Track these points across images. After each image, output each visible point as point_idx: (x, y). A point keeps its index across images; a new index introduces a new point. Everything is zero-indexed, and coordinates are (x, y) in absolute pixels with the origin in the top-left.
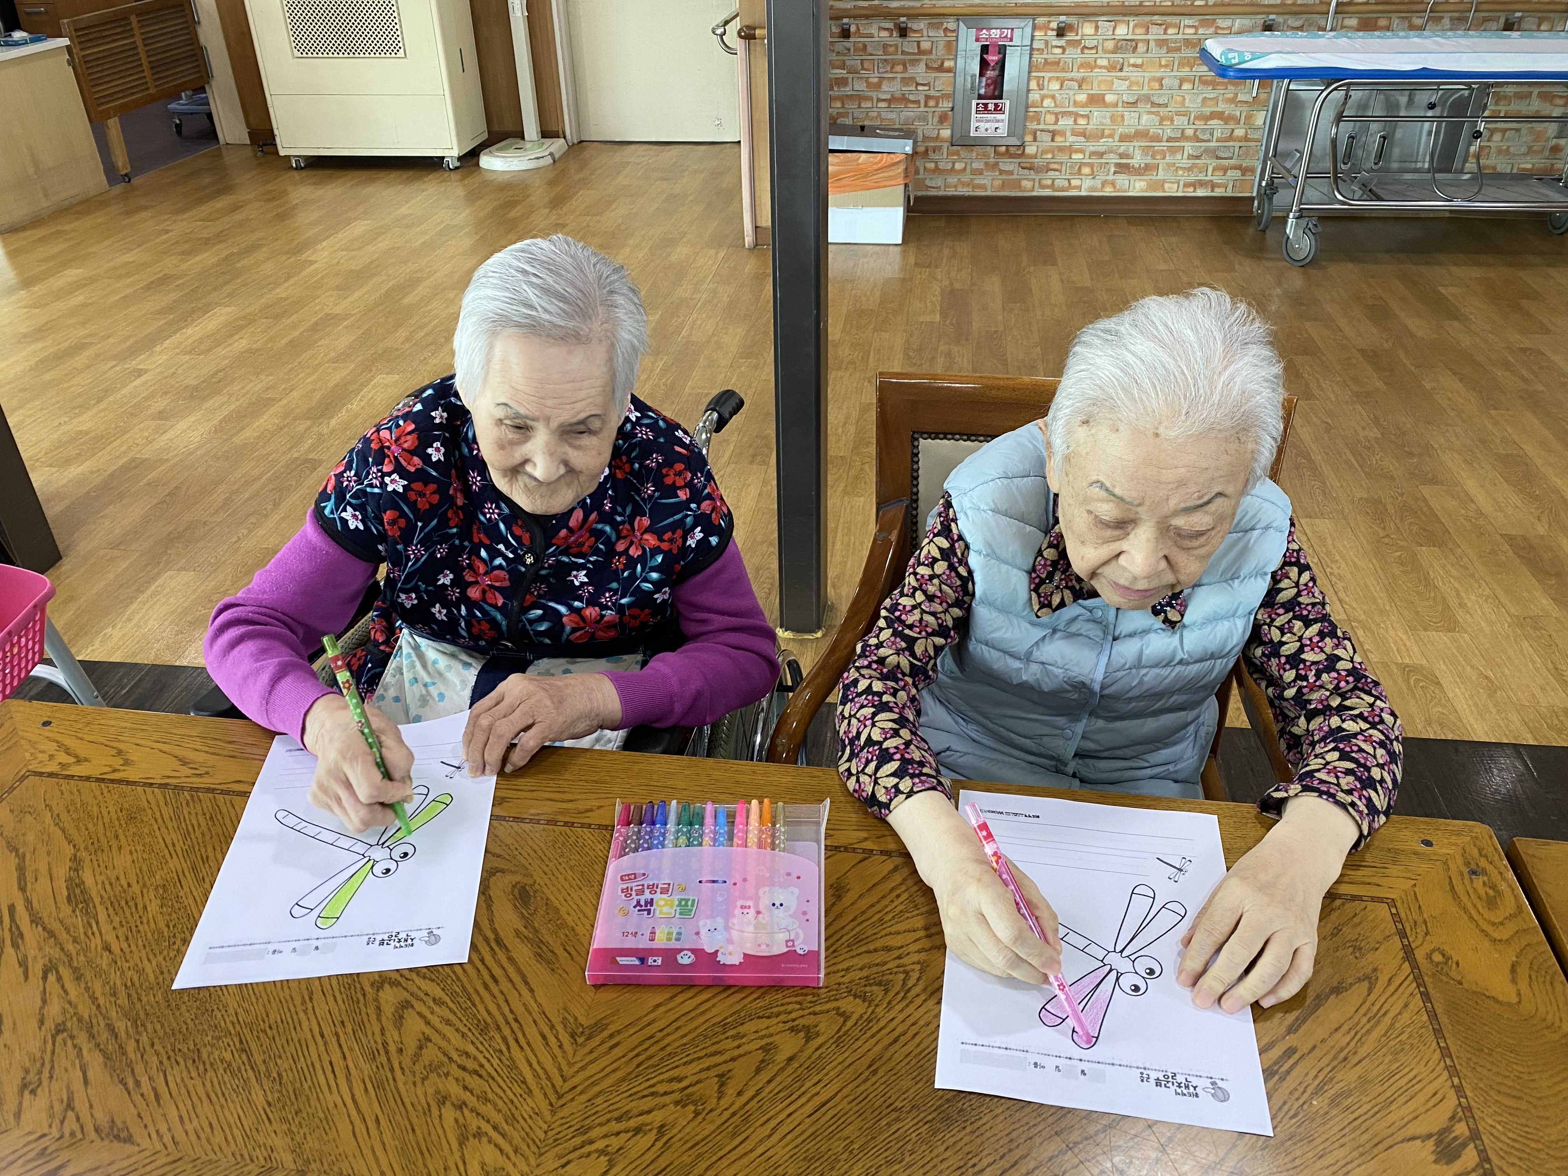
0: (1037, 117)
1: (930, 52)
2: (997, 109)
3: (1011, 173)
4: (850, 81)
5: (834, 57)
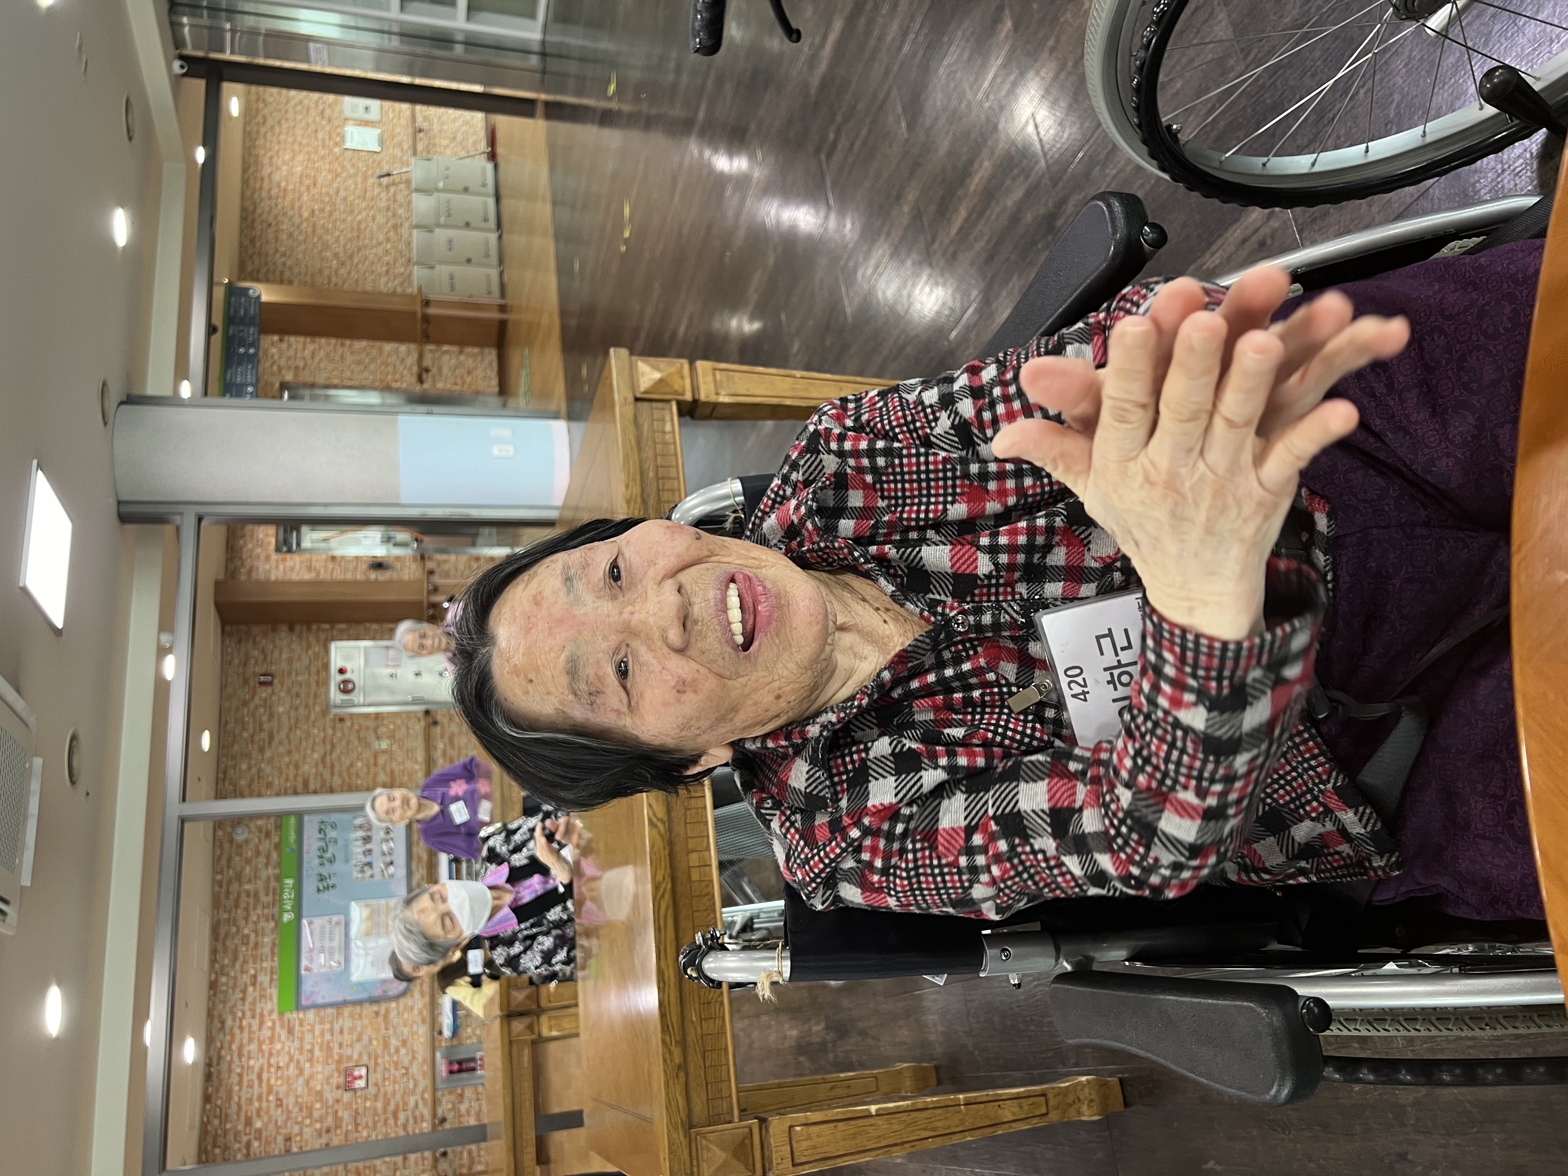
1: (453, 1103)
5: (457, 1159)
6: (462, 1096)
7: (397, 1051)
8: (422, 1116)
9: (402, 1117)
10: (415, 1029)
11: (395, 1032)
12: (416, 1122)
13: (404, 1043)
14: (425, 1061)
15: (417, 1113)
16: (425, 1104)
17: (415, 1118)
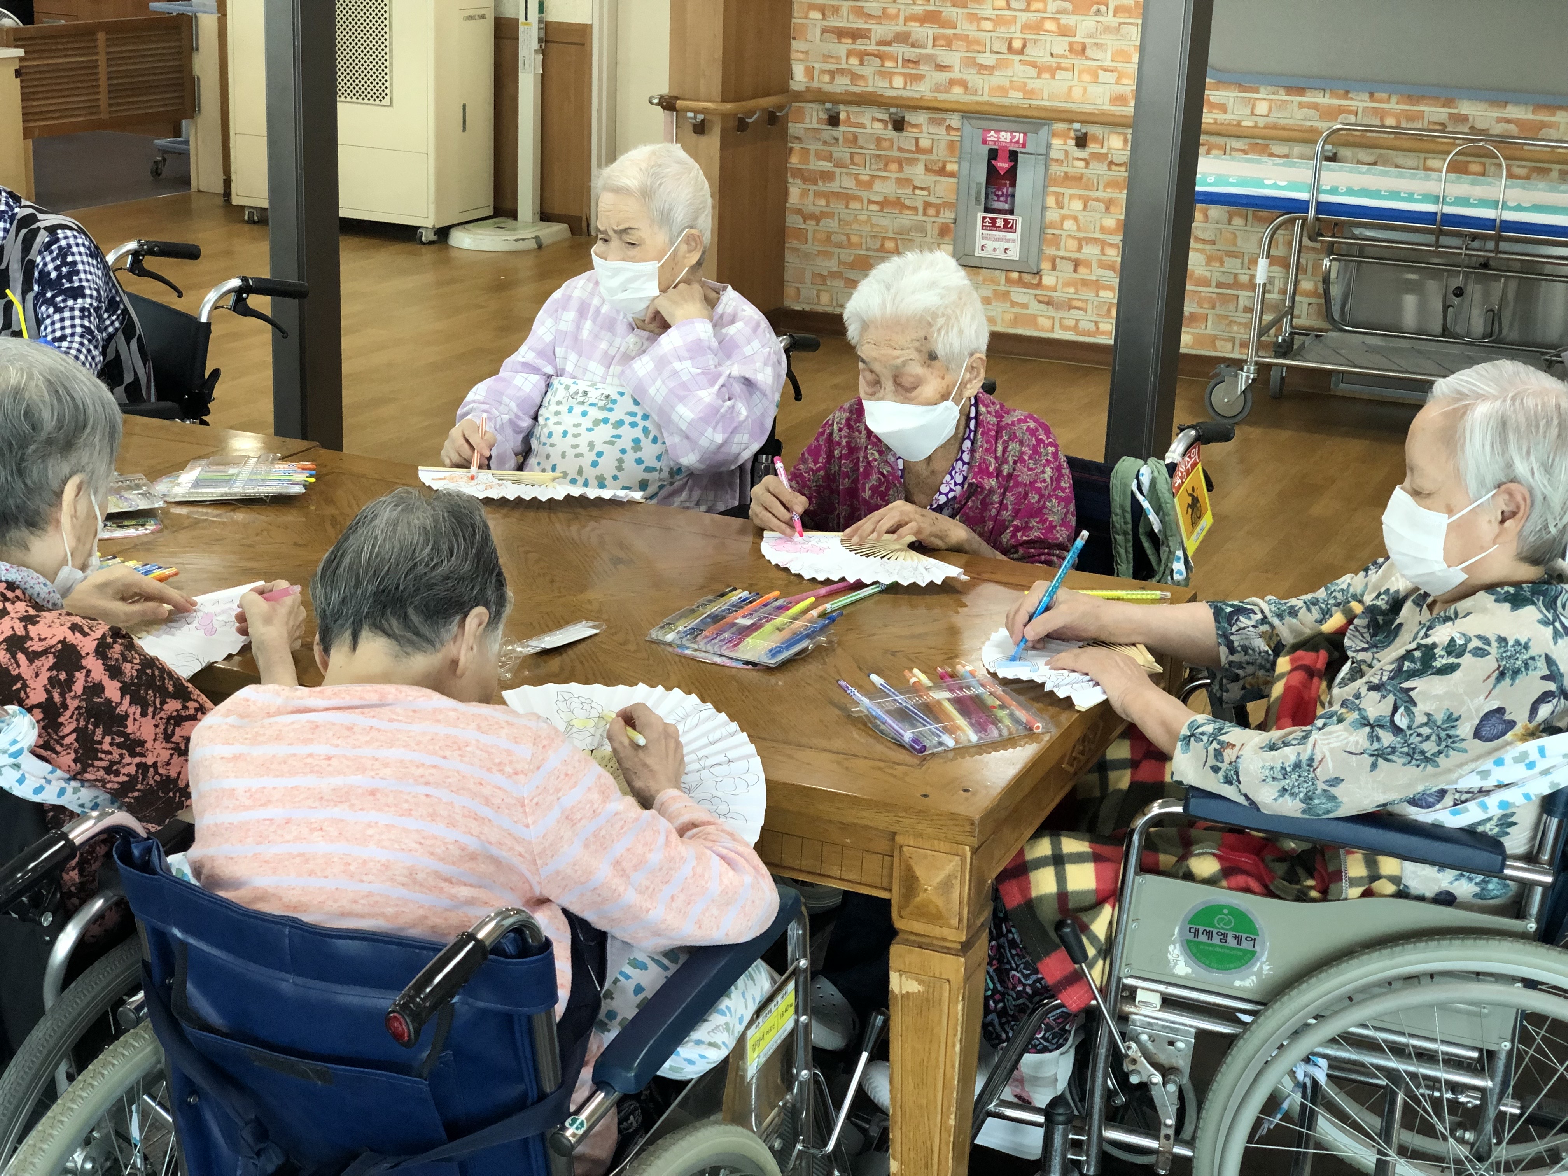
0: (1056, 241)
1: (930, 151)
2: (1008, 226)
3: (1025, 306)
4: (837, 175)
5: (820, 146)
6: (942, 171)
7: (1064, 31)
8: (919, 78)
9: (923, 32)
10: (1103, 76)
11: (1107, 29)
12: (907, 62)
13: (1082, 50)
14: (1029, 94)
15: (923, 68)
16: (937, 89)
17: (916, 63)
